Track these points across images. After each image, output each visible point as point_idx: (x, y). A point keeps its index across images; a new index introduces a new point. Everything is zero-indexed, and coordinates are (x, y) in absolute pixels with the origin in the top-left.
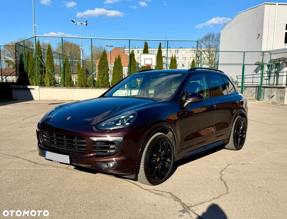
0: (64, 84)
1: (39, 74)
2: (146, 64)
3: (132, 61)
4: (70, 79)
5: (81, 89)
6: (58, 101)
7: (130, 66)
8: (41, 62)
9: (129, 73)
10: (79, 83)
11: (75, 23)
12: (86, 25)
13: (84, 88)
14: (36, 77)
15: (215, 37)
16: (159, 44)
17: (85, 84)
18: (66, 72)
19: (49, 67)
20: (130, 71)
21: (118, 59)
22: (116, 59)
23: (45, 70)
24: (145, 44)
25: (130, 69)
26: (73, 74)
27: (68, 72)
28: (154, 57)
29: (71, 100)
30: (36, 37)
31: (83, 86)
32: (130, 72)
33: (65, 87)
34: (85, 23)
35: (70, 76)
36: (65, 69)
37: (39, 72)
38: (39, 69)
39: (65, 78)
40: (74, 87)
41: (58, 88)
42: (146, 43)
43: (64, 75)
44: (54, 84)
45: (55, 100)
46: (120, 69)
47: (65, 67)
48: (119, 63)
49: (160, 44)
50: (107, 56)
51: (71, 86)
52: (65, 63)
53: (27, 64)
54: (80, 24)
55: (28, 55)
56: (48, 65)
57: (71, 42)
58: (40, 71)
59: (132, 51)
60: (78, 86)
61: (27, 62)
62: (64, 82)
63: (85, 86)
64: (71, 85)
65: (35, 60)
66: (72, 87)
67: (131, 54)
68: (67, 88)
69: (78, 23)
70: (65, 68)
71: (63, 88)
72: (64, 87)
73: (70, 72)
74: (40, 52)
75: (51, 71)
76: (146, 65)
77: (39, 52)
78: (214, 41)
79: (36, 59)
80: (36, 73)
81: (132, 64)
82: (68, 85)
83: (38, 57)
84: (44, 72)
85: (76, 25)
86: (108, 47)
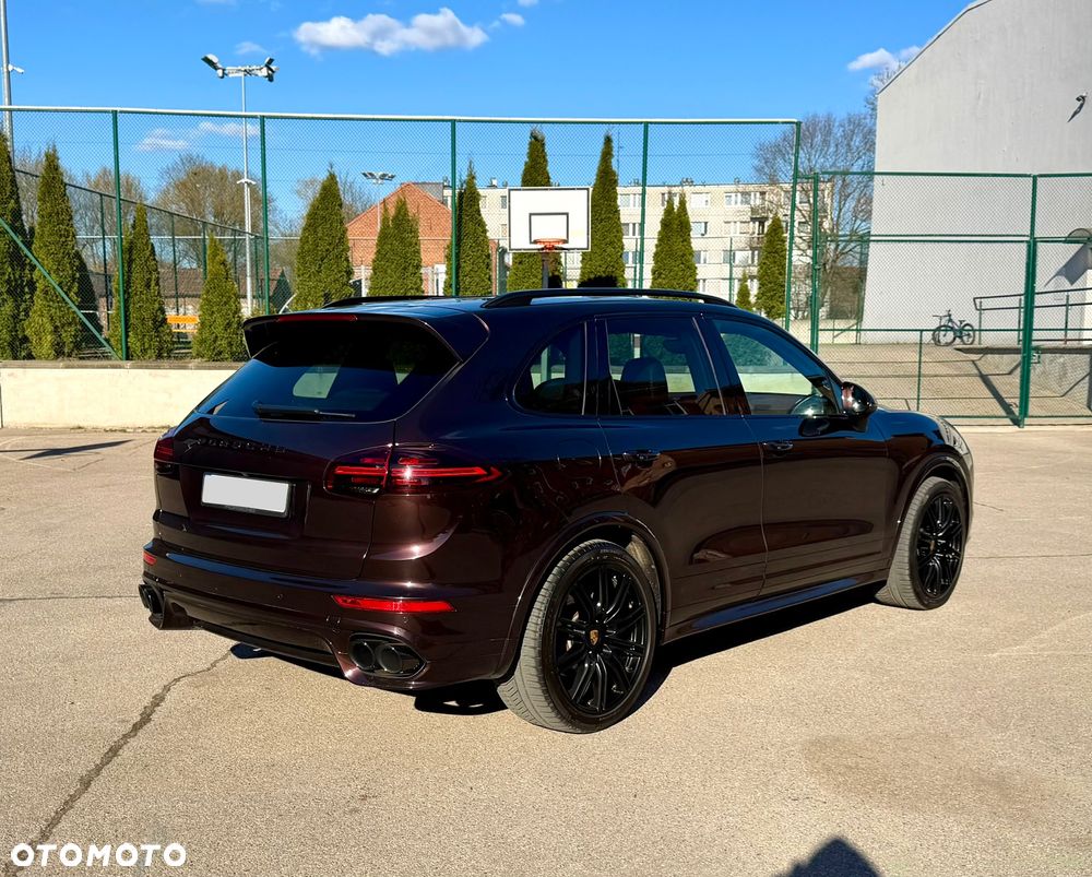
0: (128, 348)
2: (536, 242)
3: (469, 227)
4: (155, 321)
5: (210, 368)
6: (95, 430)
7: (458, 255)
9: (451, 286)
10: (202, 342)
11: (220, 72)
12: (270, 78)
13: (224, 364)
15: (838, 132)
16: (603, 140)
17: (230, 344)
18: (138, 285)
20: (457, 277)
21: (396, 218)
22: (385, 220)
23: (31, 278)
24: (531, 143)
25: (458, 267)
26: (177, 296)
27: (148, 286)
28: (577, 204)
29: (160, 425)
31: (220, 353)
32: (458, 283)
33: (129, 363)
34: (265, 72)
35: (157, 306)
36: (130, 271)
39: (133, 315)
40: (176, 363)
41: (93, 367)
42: (536, 138)
43: (126, 301)
44: (77, 346)
45: (80, 428)
46: (405, 269)
47: (130, 262)
48: (402, 240)
49: (608, 140)
51: (160, 356)
54: (242, 74)
56: (44, 251)
57: (219, 164)
58: (9, 281)
59: (465, 178)
60: (199, 355)
62: (127, 336)
63: (232, 354)
64: (160, 349)
66: (165, 363)
67: (461, 195)
68: (141, 367)
69: (234, 73)
70: (129, 266)
71: (120, 367)
72: (124, 363)
73: (157, 284)
75: (61, 285)
76: (539, 246)
78: (832, 149)
81: (468, 242)
82: (144, 351)
84: (26, 290)
85: (222, 77)
86: (374, 181)
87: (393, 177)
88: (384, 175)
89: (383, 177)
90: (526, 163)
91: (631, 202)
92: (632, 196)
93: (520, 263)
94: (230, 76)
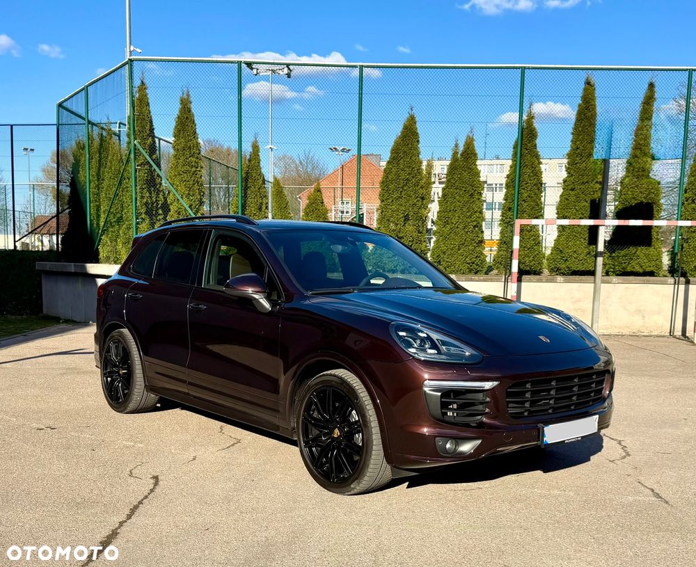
1: (143, 216)
8: (151, 166)
14: (129, 228)
19: (182, 188)
23: (166, 200)
30: (135, 63)
34: (285, 70)
37: (143, 210)
38: (142, 197)
42: (589, 84)
46: (472, 195)
48: (470, 170)
50: (418, 141)
52: (247, 173)
53: (98, 180)
55: (101, 145)
56: (179, 178)
58: (146, 204)
61: (98, 175)
65: (128, 161)
74: (148, 128)
75: (190, 206)
77: (143, 127)
79: (132, 156)
80: (130, 214)
83: (138, 146)
84: (160, 212)
85: (256, 75)
86: (337, 153)
87: (349, 150)
88: (344, 149)
89: (343, 150)
90: (580, 105)
91: (495, 170)
92: (495, 166)
93: (572, 190)
94: (261, 74)
